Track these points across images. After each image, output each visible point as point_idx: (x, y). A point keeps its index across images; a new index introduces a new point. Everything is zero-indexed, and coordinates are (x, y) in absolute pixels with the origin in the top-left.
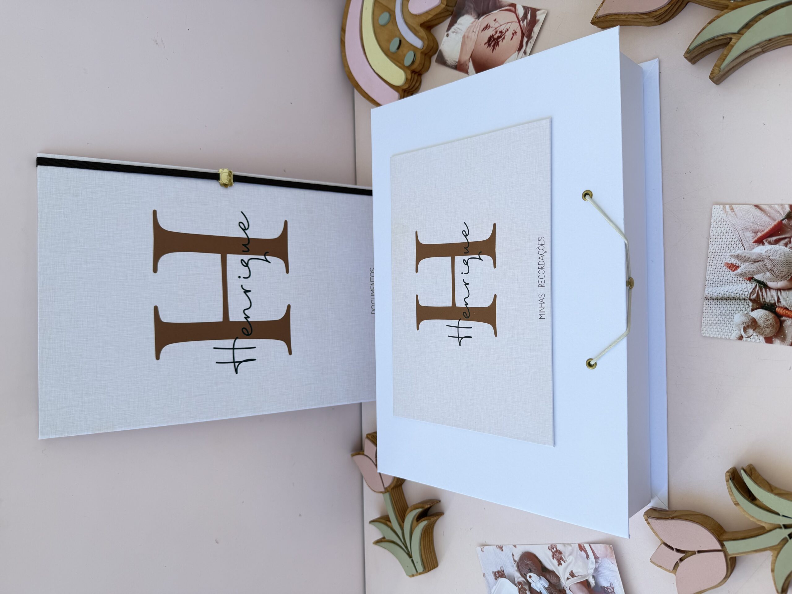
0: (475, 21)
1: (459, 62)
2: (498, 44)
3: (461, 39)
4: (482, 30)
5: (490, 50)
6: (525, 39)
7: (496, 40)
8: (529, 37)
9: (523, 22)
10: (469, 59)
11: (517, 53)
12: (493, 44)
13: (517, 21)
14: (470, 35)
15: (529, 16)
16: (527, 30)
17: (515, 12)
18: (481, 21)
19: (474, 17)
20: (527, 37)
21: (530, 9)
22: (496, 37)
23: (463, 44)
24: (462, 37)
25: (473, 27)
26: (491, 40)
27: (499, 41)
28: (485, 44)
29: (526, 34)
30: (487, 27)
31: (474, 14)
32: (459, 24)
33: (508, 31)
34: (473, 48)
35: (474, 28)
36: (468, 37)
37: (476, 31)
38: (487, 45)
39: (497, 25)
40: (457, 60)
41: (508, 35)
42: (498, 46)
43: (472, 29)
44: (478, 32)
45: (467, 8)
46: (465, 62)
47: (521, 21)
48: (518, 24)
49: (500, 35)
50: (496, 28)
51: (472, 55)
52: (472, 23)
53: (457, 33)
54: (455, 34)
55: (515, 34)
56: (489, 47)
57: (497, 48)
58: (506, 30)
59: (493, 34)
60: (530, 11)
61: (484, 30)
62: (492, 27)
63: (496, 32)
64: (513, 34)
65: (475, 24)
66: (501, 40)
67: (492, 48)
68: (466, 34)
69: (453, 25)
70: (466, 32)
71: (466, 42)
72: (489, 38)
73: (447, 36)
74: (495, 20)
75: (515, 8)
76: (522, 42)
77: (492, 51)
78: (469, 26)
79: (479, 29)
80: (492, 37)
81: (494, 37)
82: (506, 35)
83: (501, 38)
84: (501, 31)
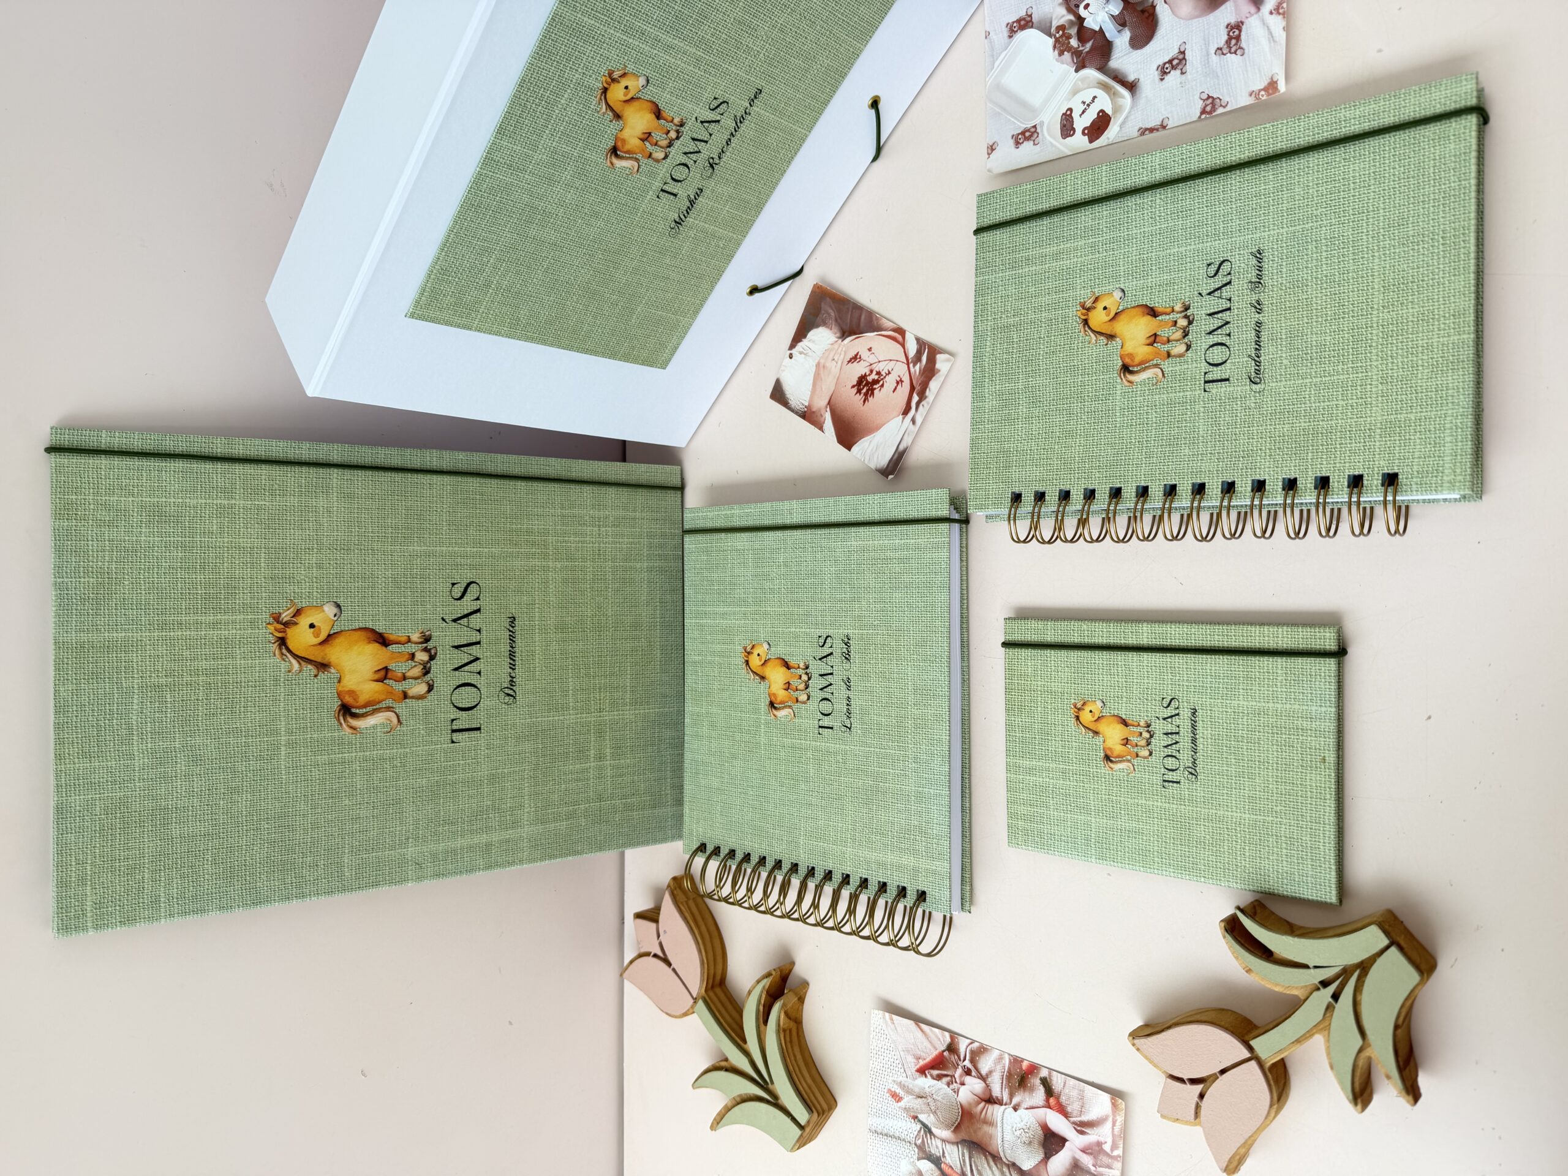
0: (836, 341)
1: (808, 408)
2: (873, 394)
3: (814, 369)
4: (849, 362)
5: (860, 400)
6: (915, 399)
7: (869, 385)
8: (922, 396)
9: (914, 366)
10: (827, 407)
11: (901, 417)
12: (864, 390)
13: (906, 362)
14: (828, 364)
15: (924, 358)
16: (920, 382)
17: (902, 345)
18: (847, 343)
19: (835, 334)
20: (918, 394)
21: (927, 346)
22: (870, 379)
23: (817, 377)
24: (814, 364)
25: (834, 352)
26: (863, 382)
27: (875, 389)
28: (853, 387)
29: (918, 388)
30: (856, 358)
31: (835, 329)
32: (810, 340)
33: (890, 376)
34: (833, 389)
35: (835, 354)
36: (824, 367)
37: (838, 359)
38: (855, 390)
39: (872, 359)
40: (807, 405)
41: (890, 382)
42: (874, 396)
43: (832, 354)
44: (842, 363)
45: (825, 316)
46: (819, 410)
47: (911, 363)
48: (906, 366)
49: (876, 377)
50: (871, 365)
51: (831, 400)
52: (832, 344)
53: (806, 354)
54: (803, 355)
55: (901, 382)
56: (858, 394)
57: (870, 399)
59: (865, 374)
60: (927, 350)
62: (863, 361)
63: (871, 371)
64: (897, 383)
65: (836, 346)
66: (878, 387)
67: (864, 398)
68: (822, 361)
69: (800, 341)
70: (822, 357)
71: (822, 375)
72: (859, 378)
73: (791, 356)
74: (870, 349)
75: (904, 337)
76: (911, 402)
77: (863, 403)
78: (827, 347)
79: (844, 357)
80: (864, 378)
81: (866, 379)
82: (886, 382)
83: (879, 383)
84: (879, 371)
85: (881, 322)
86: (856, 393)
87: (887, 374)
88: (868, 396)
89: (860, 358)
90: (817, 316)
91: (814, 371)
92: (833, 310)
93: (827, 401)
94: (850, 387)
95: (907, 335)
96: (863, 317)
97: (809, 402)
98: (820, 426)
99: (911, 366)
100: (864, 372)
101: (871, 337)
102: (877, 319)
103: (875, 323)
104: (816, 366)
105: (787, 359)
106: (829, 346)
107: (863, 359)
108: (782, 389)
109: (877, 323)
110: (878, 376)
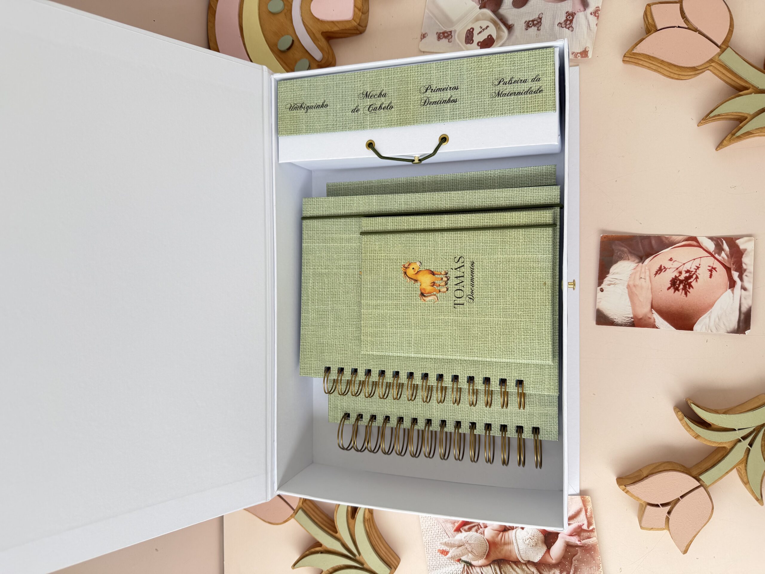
0: (637, 266)
1: (635, 317)
2: (690, 286)
3: (626, 291)
4: (656, 274)
5: (681, 295)
6: (735, 275)
7: (684, 282)
8: (741, 271)
9: (719, 254)
10: (652, 311)
11: (729, 291)
12: (681, 286)
13: (709, 255)
14: (638, 282)
15: (726, 247)
16: (732, 262)
17: (700, 246)
18: (648, 263)
19: (634, 261)
20: (736, 271)
21: (723, 240)
22: (682, 277)
23: (632, 295)
24: (625, 287)
25: (639, 273)
26: (677, 282)
27: (691, 282)
28: (669, 288)
29: (733, 267)
30: (660, 270)
31: (632, 258)
32: (613, 274)
33: (699, 269)
34: (651, 296)
36: (634, 286)
37: (645, 276)
38: (672, 290)
39: (676, 265)
40: (632, 316)
41: (703, 273)
42: (693, 288)
43: (638, 274)
44: (650, 277)
45: (619, 253)
46: (646, 315)
47: (715, 254)
48: (712, 257)
49: (687, 275)
50: (677, 269)
51: (653, 304)
52: (634, 269)
53: (614, 284)
54: (612, 286)
55: (713, 270)
56: (677, 291)
57: (691, 290)
58: (696, 268)
59: (676, 276)
60: (724, 242)
61: (656, 273)
63: (680, 273)
64: (711, 271)
65: (639, 269)
66: (694, 280)
67: (684, 291)
68: (631, 283)
69: (605, 277)
70: (629, 281)
71: (636, 292)
72: (671, 281)
73: (602, 290)
74: (671, 260)
75: (697, 241)
76: (732, 278)
77: (685, 296)
78: (631, 273)
79: (650, 273)
80: (676, 279)
81: (678, 279)
82: (699, 274)
83: (692, 278)
84: (688, 270)
85: (671, 239)
86: (675, 292)
87: (696, 270)
88: (688, 289)
89: (665, 268)
90: (612, 256)
92: (625, 247)
93: (649, 306)
94: (666, 290)
95: (700, 239)
96: (653, 242)
97: (633, 314)
98: (654, 326)
99: (717, 256)
100: (674, 276)
101: (667, 251)
102: (667, 238)
103: (667, 242)
104: (627, 288)
105: (600, 294)
106: (633, 271)
107: (669, 268)
108: (605, 314)
109: (668, 241)
110: (688, 273)
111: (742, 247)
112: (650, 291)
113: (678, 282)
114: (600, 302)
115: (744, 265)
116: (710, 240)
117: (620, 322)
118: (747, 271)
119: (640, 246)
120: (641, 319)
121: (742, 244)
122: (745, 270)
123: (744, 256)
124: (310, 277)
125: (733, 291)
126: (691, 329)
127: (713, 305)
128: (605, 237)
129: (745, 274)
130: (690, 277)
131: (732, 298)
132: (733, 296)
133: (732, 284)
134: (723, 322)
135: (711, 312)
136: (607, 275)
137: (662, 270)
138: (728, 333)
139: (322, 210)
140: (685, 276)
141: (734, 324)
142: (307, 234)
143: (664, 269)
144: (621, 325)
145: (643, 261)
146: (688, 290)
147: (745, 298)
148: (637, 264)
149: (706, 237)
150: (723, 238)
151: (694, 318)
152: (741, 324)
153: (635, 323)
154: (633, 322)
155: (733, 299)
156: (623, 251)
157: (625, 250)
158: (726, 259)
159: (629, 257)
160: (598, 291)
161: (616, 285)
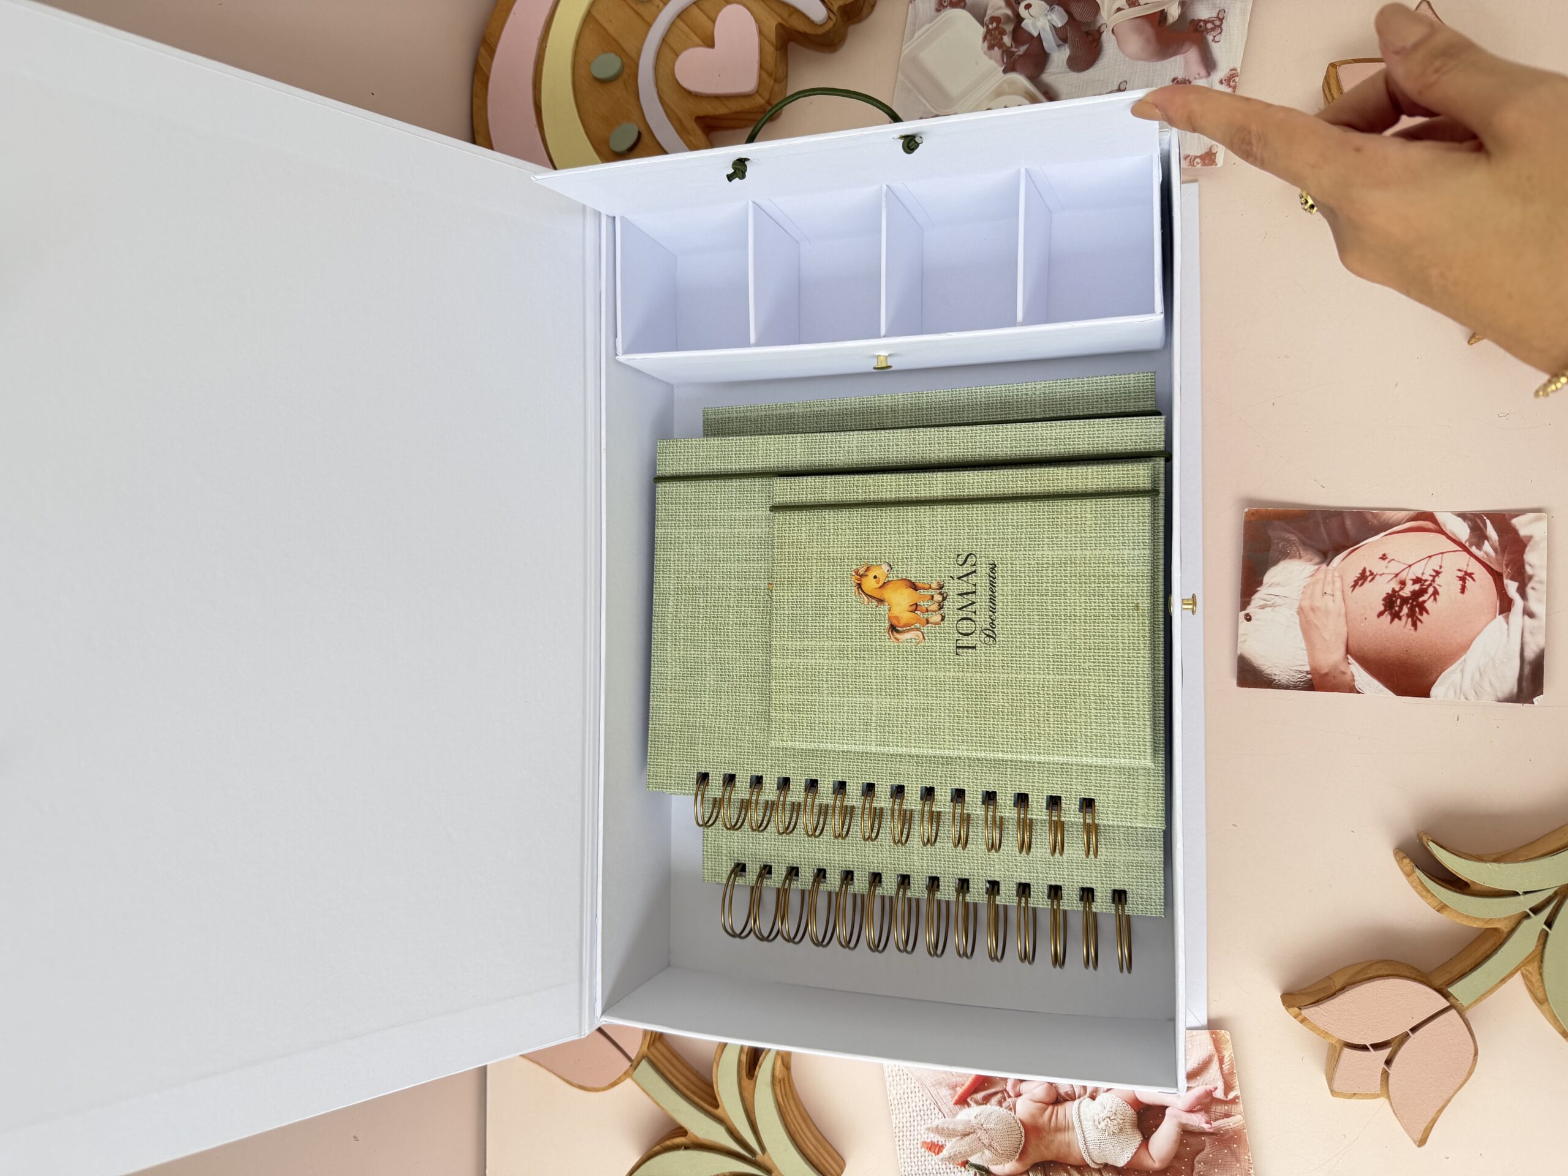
0: (1318, 569)
1: (1313, 671)
2: (1423, 609)
3: (1297, 619)
4: (1354, 586)
5: (1405, 626)
6: (1511, 587)
7: (1410, 601)
8: (1523, 579)
9: (1479, 547)
10: (1348, 659)
11: (1500, 618)
12: (1405, 610)
13: (1460, 549)
14: (1319, 602)
15: (1491, 531)
16: (1504, 562)
17: (1441, 531)
18: (1339, 565)
19: (1311, 560)
20: (1513, 579)
21: (1485, 518)
22: (1406, 592)
23: (1307, 628)
24: (1294, 612)
25: (1320, 584)
26: (1396, 602)
27: (1424, 602)
28: (1381, 614)
29: (1506, 571)
30: (1363, 577)
31: (1307, 555)
32: (1269, 587)
33: (1440, 575)
34: (1345, 629)
35: (1324, 586)
36: (1312, 609)
38: (1387, 617)
39: (1394, 568)
40: (1308, 668)
41: (1448, 584)
42: (1427, 612)
43: (1319, 587)
44: (1343, 591)
45: (1280, 545)
46: (1335, 667)
47: (1471, 545)
48: (1465, 553)
49: (1417, 587)
50: (1397, 575)
51: (1351, 647)
52: (1312, 576)
53: (1273, 606)
54: (1268, 609)
55: (1467, 577)
56: (1396, 620)
57: (1424, 617)
58: (1434, 574)
59: (1394, 590)
60: (1488, 522)
61: (1355, 584)
62: (1381, 575)
63: (1403, 583)
64: (1463, 579)
65: (1320, 575)
66: (1429, 598)
67: (1410, 620)
68: (1306, 604)
69: (1255, 592)
70: (1302, 600)
71: (1315, 622)
72: (1383, 600)
73: (1248, 618)
74: (1384, 557)
75: (1435, 521)
76: (1506, 593)
77: (1413, 628)
78: (1305, 584)
79: (1342, 585)
80: (1395, 596)
81: (1399, 595)
82: (1439, 585)
83: (1427, 593)
84: (1417, 578)
85: (1384, 517)
86: (1392, 620)
87: (1434, 577)
88: (1417, 615)
89: (1372, 574)
90: (1268, 550)
91: (1298, 621)
92: (1292, 533)
93: (1343, 650)
94: (1376, 617)
95: (1440, 517)
96: (1348, 523)
97: (1310, 665)
98: (1351, 689)
99: (1474, 549)
100: (1391, 589)
101: (1377, 541)
102: (1375, 516)
103: (1375, 522)
104: (1298, 613)
105: (1244, 625)
106: (1309, 580)
107: (1379, 573)
108: (1255, 665)
109: (1378, 520)
110: (1419, 584)
111: (1523, 532)
112: (1343, 619)
113: (1399, 601)
114: (1245, 641)
115: (1528, 568)
116: (1460, 519)
117: (1284, 681)
118: (1535, 579)
119: (1323, 530)
120: (1326, 674)
121: (1523, 526)
122: (1531, 578)
123: (1527, 549)
124: (670, 594)
125: (1507, 618)
126: (1426, 694)
127: (1469, 647)
128: (1253, 514)
129: (1530, 585)
130: (1423, 592)
131: (1506, 633)
132: (1508, 629)
133: (1505, 606)
134: (1490, 681)
135: (1465, 660)
136: (1258, 589)
137: (1367, 577)
138: (1500, 701)
139: (695, 464)
140: (1411, 590)
141: (1509, 681)
142: (665, 510)
143: (1370, 575)
144: (1286, 687)
145: (1329, 560)
146: (1420, 617)
147: (1531, 633)
148: (1317, 567)
149: (1452, 512)
150: (1486, 515)
151: (1432, 673)
152: (1524, 684)
153: (1314, 682)
154: (1310, 680)
155: (1508, 635)
156: (1288, 541)
157: (1293, 539)
158: (1491, 556)
159: (1302, 552)
160: (1240, 620)
161: (1277, 608)
